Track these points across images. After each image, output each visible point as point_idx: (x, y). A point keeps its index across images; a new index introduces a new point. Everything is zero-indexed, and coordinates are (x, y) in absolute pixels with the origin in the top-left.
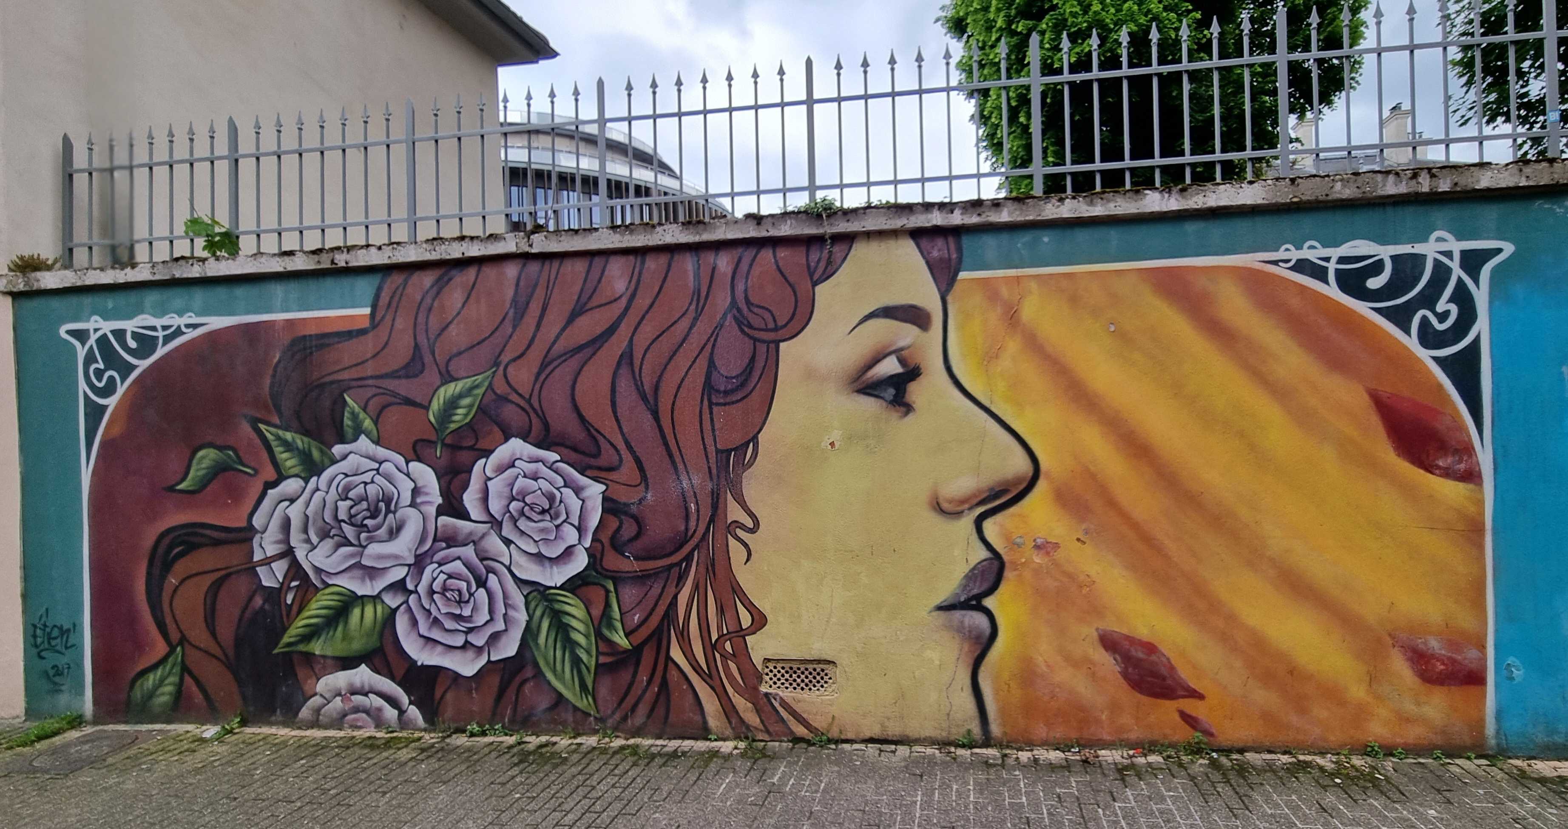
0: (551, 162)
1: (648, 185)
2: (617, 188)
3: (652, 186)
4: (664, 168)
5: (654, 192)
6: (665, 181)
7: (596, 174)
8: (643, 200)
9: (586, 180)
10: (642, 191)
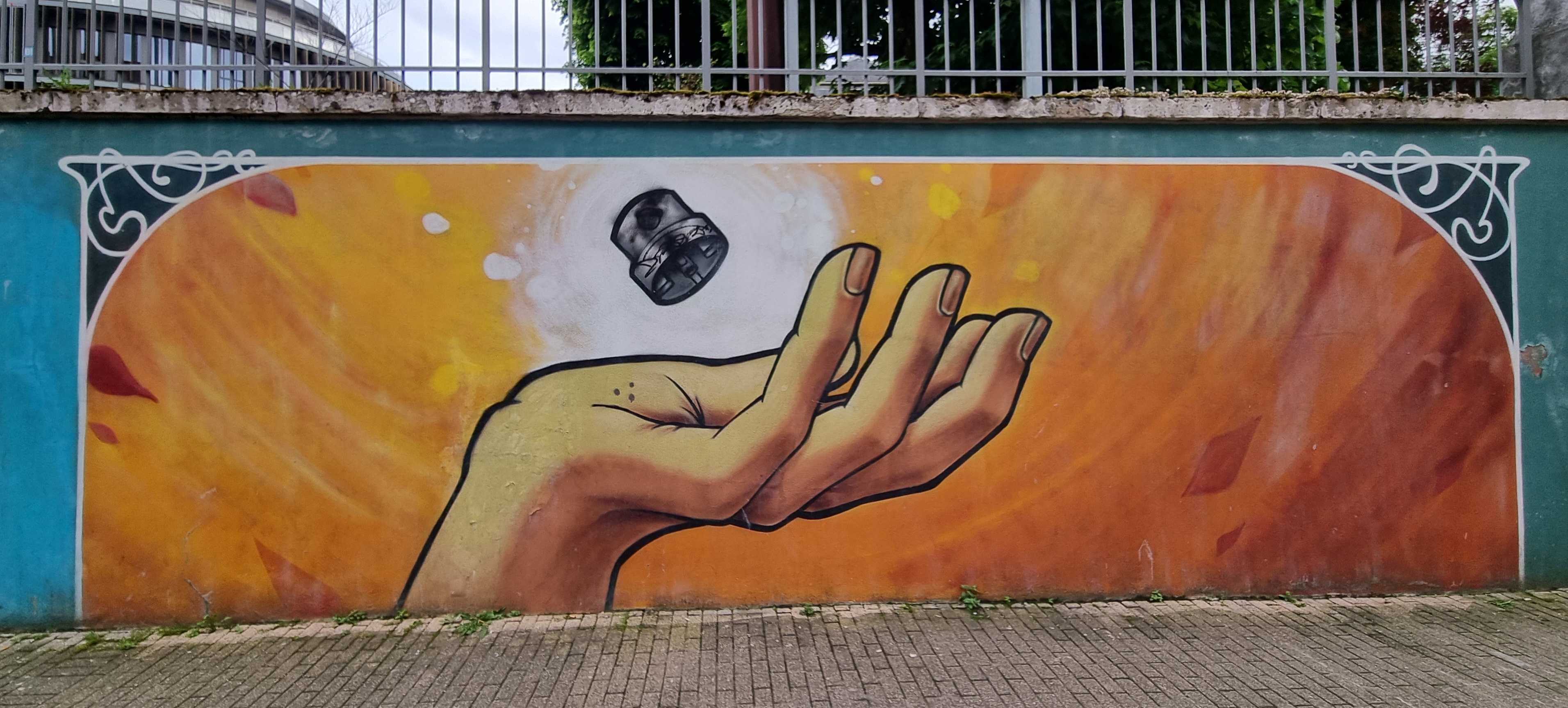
0: (174, 12)
1: (313, 50)
2: (279, 50)
3: (317, 51)
4: (330, 32)
5: (319, 59)
6: (330, 47)
7: (254, 34)
8: (307, 67)
9: (240, 38)
10: (306, 56)
